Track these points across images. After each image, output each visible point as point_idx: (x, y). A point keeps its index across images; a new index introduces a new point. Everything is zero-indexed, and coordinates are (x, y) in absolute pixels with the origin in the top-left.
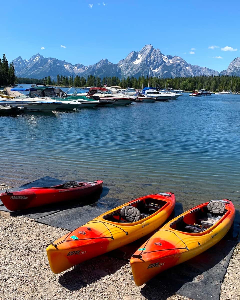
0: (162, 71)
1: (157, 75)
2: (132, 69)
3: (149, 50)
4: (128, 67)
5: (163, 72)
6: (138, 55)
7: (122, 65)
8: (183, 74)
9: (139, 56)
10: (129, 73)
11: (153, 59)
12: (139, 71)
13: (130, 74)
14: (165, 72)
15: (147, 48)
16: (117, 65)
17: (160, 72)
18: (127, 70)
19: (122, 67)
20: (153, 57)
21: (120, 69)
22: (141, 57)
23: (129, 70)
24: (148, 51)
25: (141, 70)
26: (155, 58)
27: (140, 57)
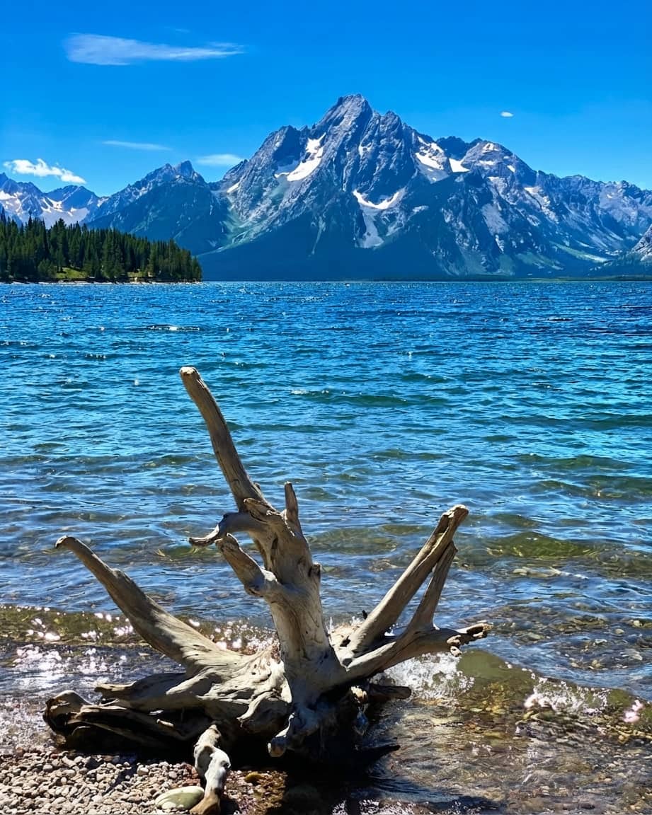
0: (406, 205)
1: (384, 223)
2: (275, 202)
3: (353, 118)
4: (260, 192)
5: (408, 211)
6: (305, 142)
7: (236, 185)
8: (498, 215)
9: (312, 145)
10: (264, 216)
11: (369, 157)
12: (303, 209)
13: (265, 222)
14: (416, 210)
15: (343, 111)
16: (215, 186)
17: (397, 210)
18: (253, 206)
19: (235, 193)
20: (369, 149)
21: (226, 204)
22: (321, 150)
23: (263, 206)
24: (348, 122)
25: (312, 205)
26: (376, 152)
27: (317, 149)
